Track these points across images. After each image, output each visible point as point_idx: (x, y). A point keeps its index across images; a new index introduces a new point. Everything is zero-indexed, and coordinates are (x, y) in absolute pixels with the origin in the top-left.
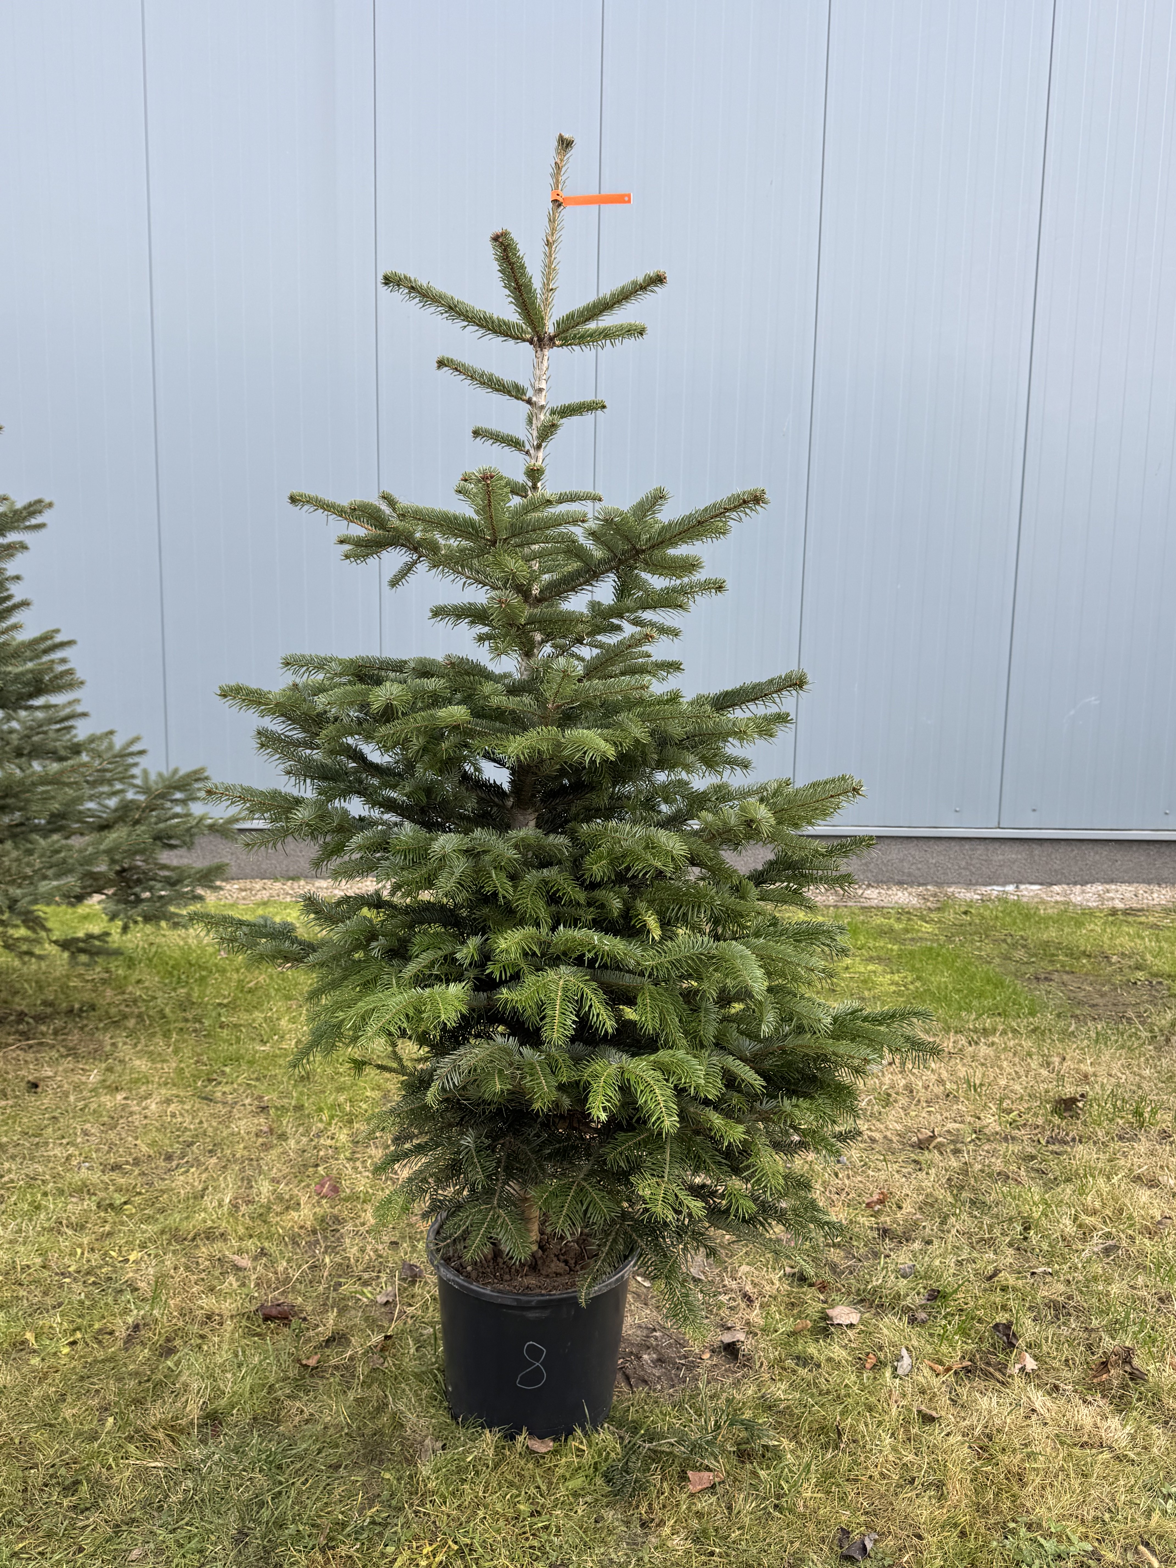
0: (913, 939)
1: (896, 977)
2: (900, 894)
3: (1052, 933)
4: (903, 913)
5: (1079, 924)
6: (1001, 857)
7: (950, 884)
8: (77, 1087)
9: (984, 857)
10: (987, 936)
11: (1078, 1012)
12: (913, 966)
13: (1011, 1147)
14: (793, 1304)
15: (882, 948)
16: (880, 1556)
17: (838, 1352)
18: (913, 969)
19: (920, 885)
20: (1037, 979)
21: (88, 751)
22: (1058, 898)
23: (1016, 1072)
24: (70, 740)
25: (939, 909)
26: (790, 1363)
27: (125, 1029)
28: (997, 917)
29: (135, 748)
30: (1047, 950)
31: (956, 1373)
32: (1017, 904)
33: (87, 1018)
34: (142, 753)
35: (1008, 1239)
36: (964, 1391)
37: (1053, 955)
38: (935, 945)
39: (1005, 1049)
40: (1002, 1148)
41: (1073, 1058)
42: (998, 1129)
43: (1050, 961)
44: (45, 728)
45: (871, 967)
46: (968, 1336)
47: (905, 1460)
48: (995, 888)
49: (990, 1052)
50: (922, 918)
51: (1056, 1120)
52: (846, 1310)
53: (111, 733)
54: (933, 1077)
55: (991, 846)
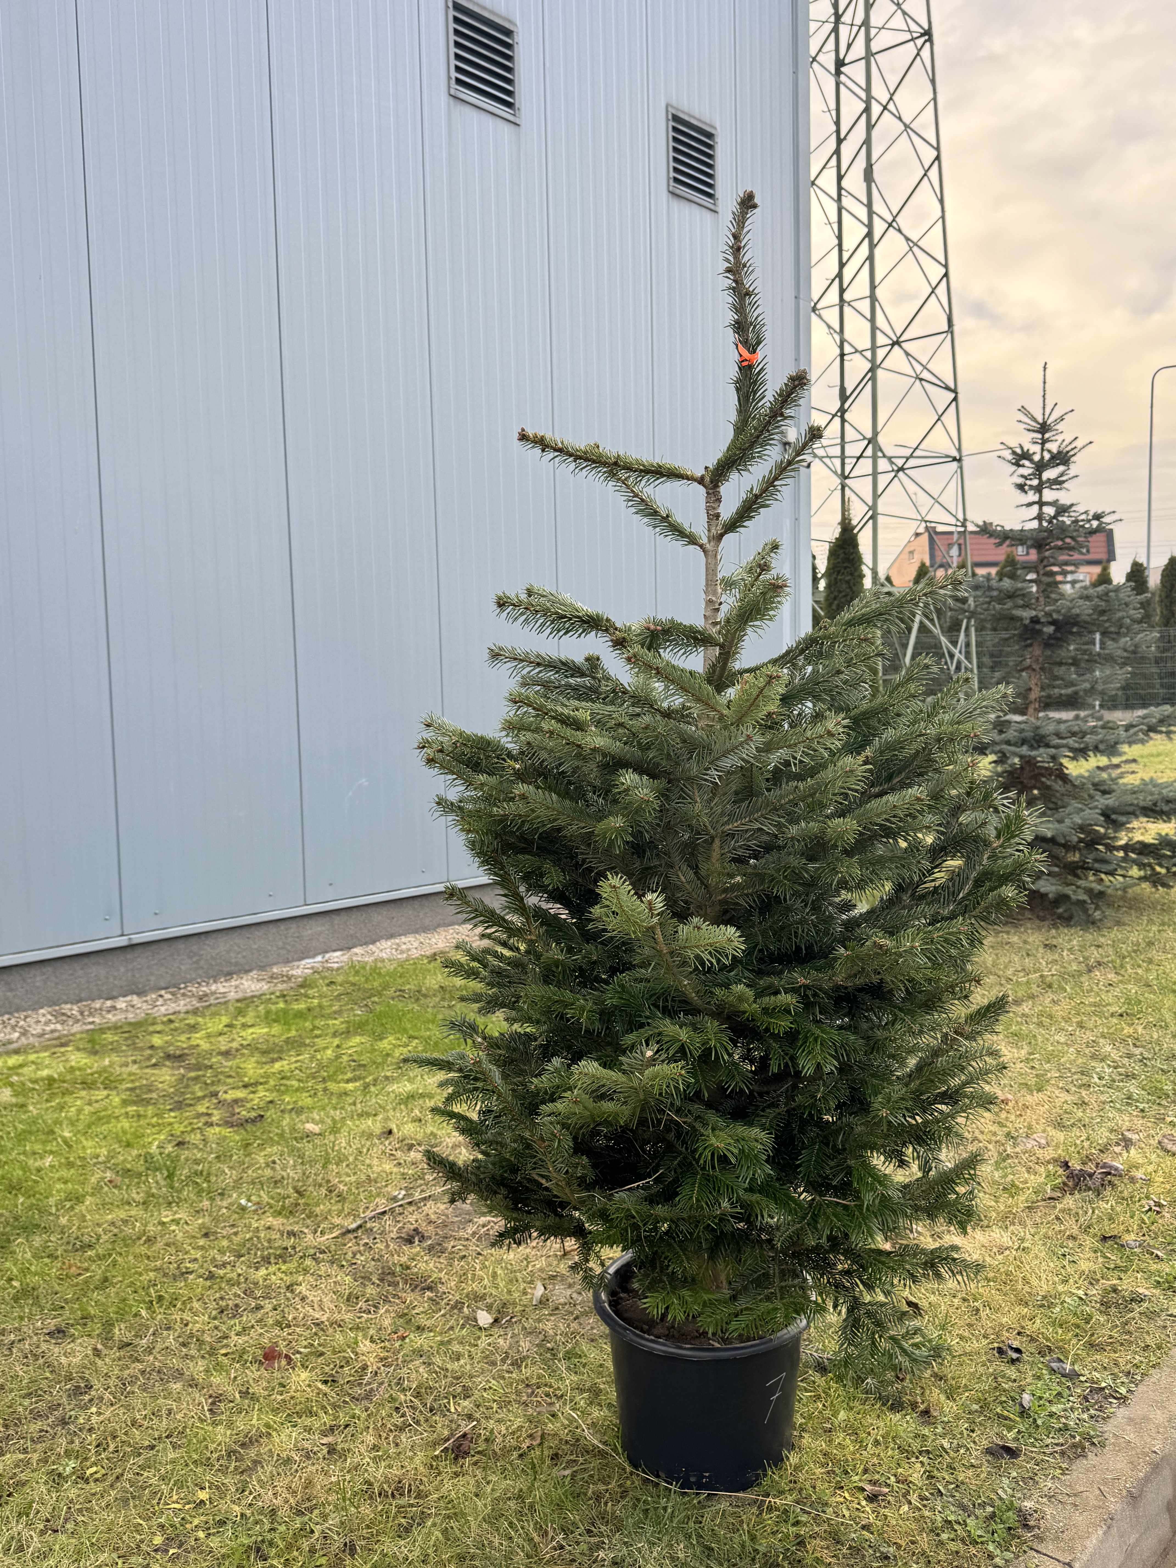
2: (244, 983)
6: (309, 932)
7: (277, 965)
9: (297, 935)
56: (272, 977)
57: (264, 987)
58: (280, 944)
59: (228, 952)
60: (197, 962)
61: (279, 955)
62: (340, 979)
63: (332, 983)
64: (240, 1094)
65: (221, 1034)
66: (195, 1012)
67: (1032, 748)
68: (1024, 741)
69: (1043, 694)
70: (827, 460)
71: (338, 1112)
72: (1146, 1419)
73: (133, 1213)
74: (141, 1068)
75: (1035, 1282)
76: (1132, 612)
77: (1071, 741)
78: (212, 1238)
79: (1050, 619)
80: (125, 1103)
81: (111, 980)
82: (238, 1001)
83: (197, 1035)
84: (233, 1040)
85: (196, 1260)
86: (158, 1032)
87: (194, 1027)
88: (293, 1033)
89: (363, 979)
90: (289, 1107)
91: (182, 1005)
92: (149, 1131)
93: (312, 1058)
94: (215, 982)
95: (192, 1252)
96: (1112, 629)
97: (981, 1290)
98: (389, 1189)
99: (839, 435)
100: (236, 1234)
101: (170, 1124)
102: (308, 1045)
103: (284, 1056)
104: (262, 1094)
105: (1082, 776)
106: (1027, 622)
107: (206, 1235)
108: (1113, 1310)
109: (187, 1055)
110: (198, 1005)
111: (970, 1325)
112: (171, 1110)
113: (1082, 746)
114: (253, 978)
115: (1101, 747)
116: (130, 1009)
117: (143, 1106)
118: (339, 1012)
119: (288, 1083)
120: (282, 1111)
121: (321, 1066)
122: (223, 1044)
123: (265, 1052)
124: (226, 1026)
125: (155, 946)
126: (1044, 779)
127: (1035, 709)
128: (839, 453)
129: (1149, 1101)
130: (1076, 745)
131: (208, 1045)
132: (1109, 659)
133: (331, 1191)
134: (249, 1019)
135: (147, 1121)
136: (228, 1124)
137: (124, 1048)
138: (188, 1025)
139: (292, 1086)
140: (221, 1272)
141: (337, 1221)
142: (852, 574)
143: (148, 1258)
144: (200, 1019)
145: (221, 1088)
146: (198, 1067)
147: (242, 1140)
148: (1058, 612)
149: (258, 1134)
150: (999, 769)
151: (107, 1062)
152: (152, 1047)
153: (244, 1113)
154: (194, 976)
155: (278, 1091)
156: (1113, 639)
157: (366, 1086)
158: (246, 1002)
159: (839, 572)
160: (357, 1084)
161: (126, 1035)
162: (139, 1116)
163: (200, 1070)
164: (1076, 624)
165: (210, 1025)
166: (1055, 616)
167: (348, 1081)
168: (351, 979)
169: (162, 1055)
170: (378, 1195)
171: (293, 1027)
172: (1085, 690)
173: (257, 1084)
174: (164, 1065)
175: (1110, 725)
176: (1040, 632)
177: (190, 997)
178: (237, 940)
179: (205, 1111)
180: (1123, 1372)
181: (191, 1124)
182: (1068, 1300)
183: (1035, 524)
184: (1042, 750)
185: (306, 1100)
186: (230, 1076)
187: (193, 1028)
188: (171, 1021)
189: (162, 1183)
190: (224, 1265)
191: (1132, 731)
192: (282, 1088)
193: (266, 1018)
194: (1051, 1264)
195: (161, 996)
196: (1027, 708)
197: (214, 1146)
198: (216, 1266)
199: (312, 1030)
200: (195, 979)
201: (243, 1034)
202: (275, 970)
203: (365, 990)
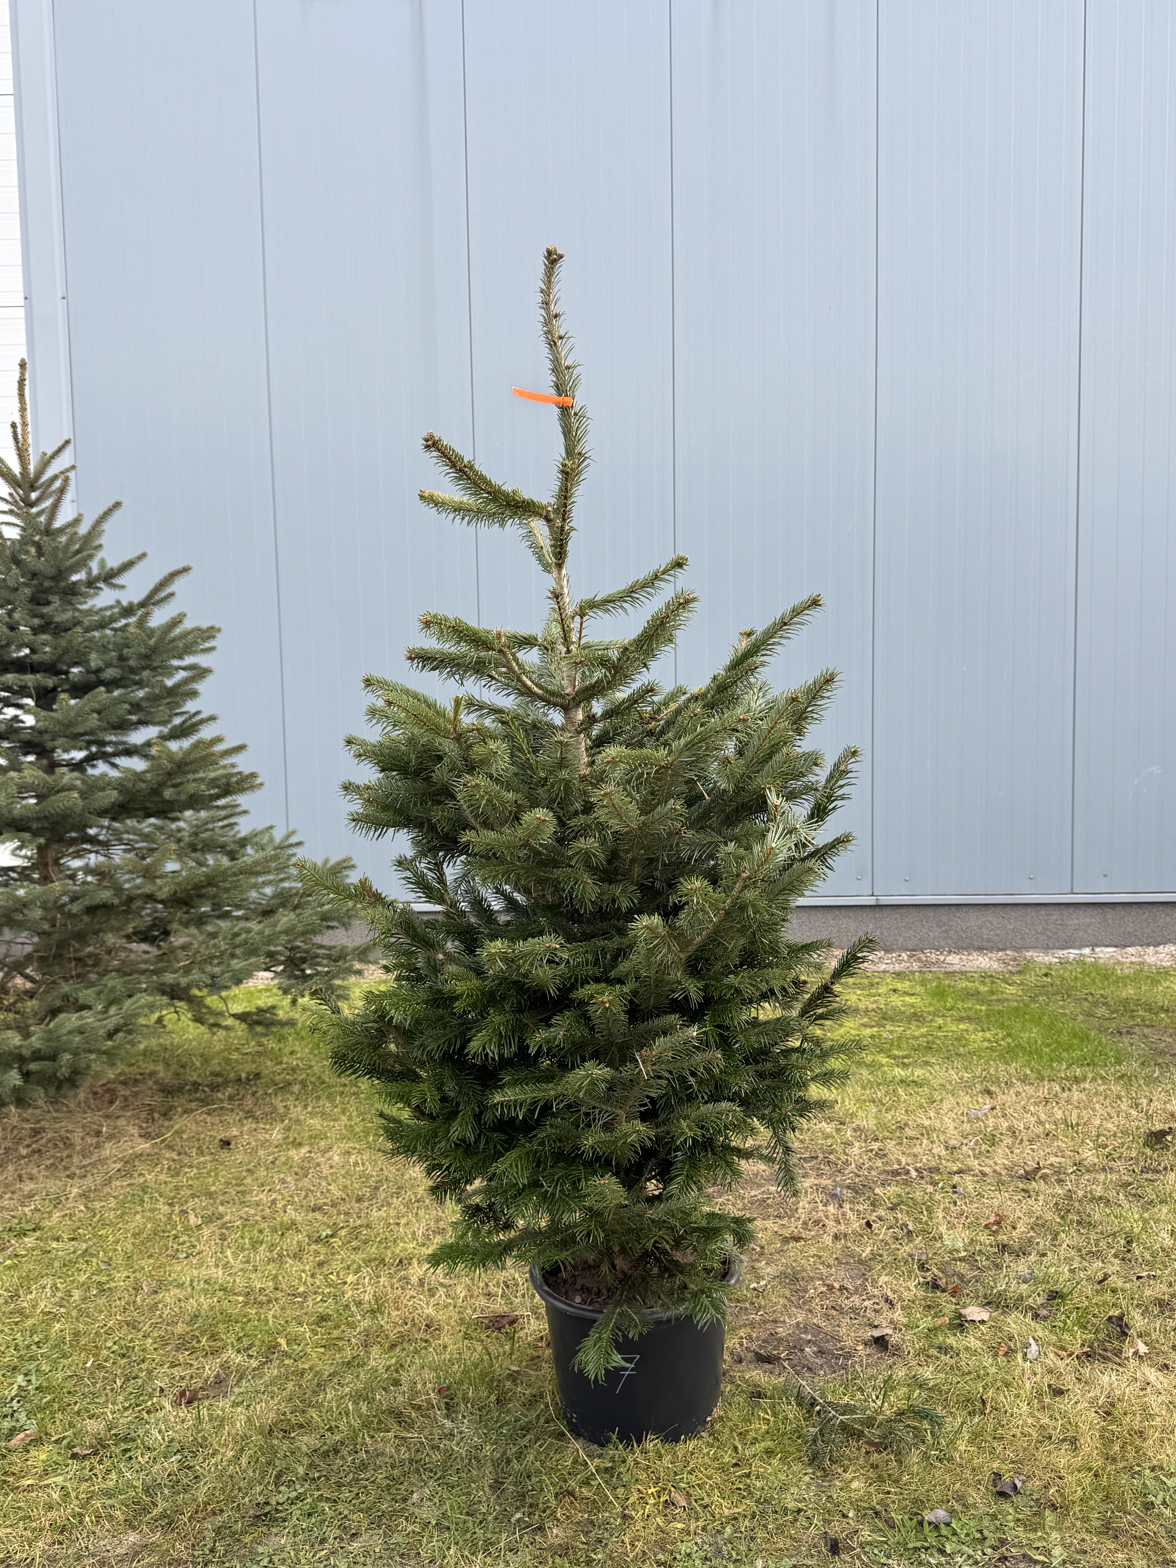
0: (999, 1000)
1: (988, 1035)
2: (981, 959)
3: (1130, 991)
4: (986, 976)
5: (1155, 982)
6: (1075, 922)
7: (1028, 949)
8: (264, 1144)
9: (1060, 922)
10: (1069, 996)
11: (1160, 1061)
12: (1003, 1024)
13: (1109, 1176)
14: (929, 1307)
15: (970, 1009)
16: (1028, 1493)
17: (973, 1342)
18: (1002, 1026)
19: (999, 950)
20: (1120, 1033)
21: (252, 845)
22: (1133, 959)
23: (1108, 1114)
24: (235, 836)
25: (1020, 972)
26: (933, 1352)
27: (292, 1093)
28: (1076, 978)
29: (293, 840)
30: (1126, 1006)
31: (1078, 1357)
32: (1095, 965)
33: (255, 1085)
34: (299, 844)
35: (1113, 1251)
36: (1086, 1371)
37: (1133, 1011)
38: (1021, 1005)
39: (1096, 1094)
40: (1102, 1177)
41: (1159, 1100)
42: (1096, 1160)
43: (1130, 1017)
44: (210, 826)
45: (962, 1026)
46: (1085, 1328)
47: (1042, 1422)
48: (1072, 951)
49: (1083, 1096)
50: (1005, 981)
51: (1148, 1151)
52: (978, 1309)
53: (271, 827)
54: (1033, 1119)
55: (1066, 912)
56: (1015, 960)
58: (1040, 929)
61: (1037, 939)
88: (931, 1008)
94: (958, 953)
114: (995, 956)
125: (903, 910)
178: (990, 917)
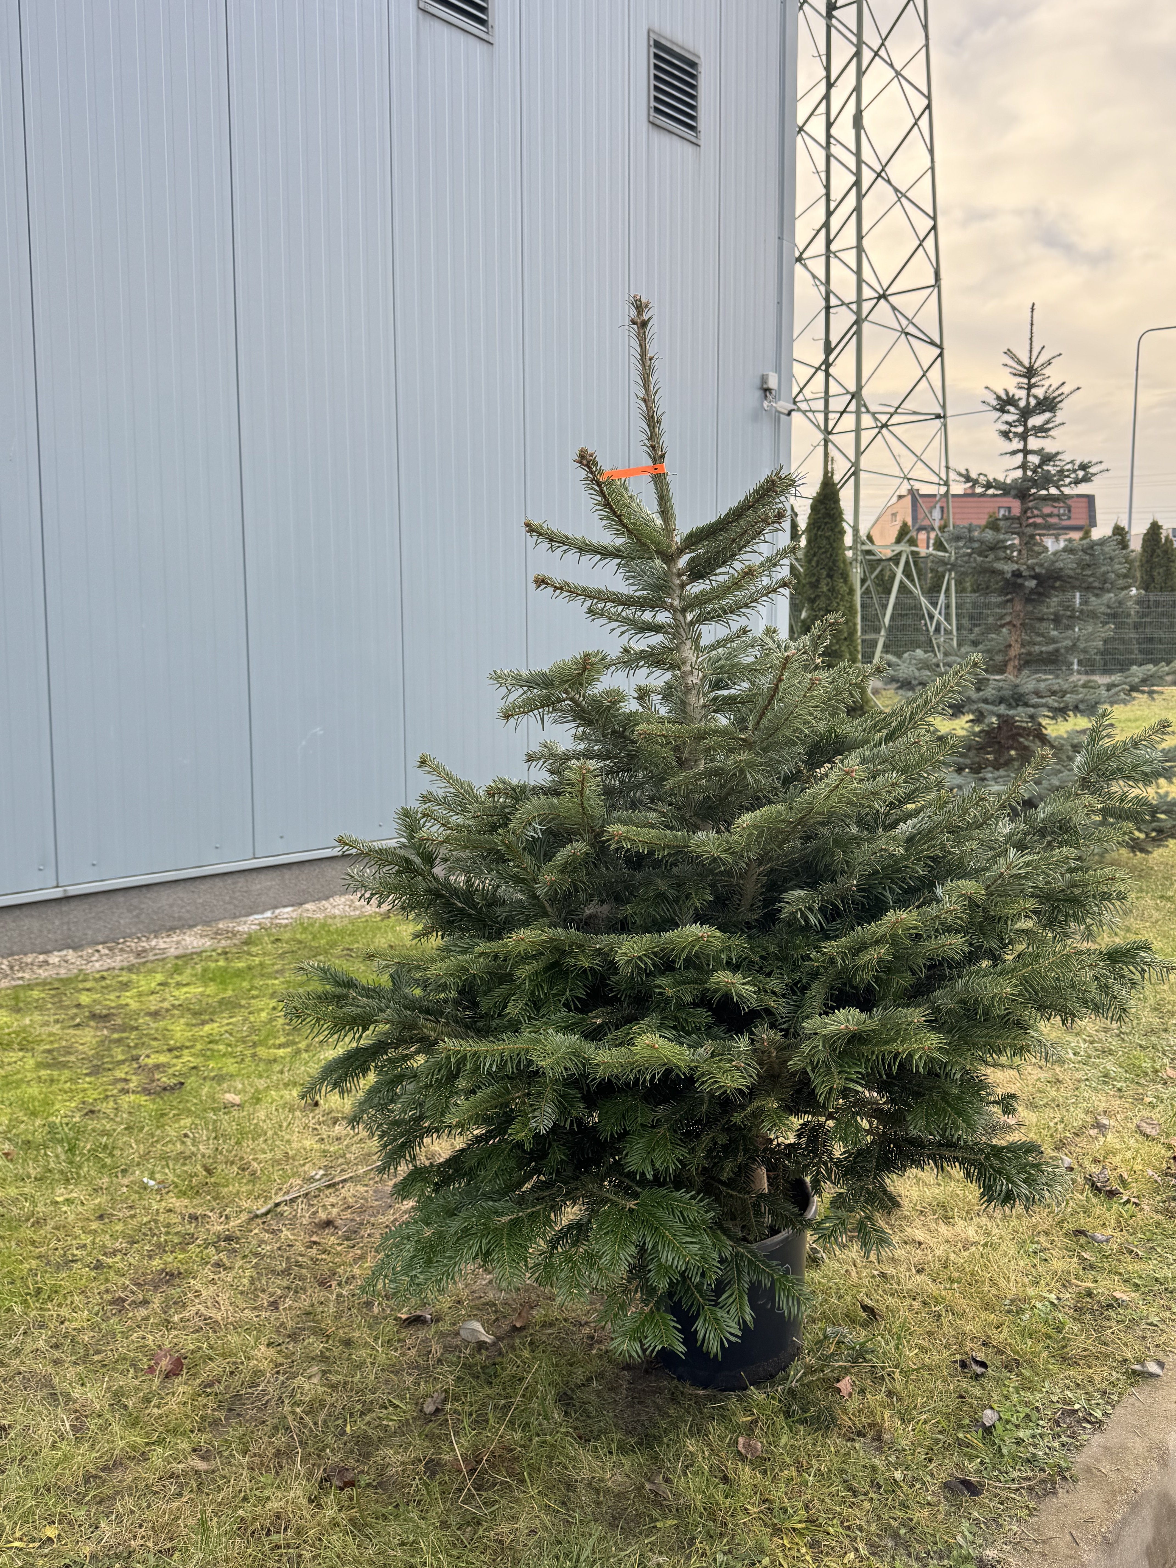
2: (186, 938)
6: (258, 887)
7: (221, 920)
9: (245, 890)
19: (194, 926)
56: (216, 933)
57: (208, 943)
58: (227, 898)
59: (171, 906)
60: (137, 916)
61: (225, 909)
62: (286, 936)
63: (278, 940)
64: (163, 1059)
65: (153, 993)
66: (130, 969)
67: (1010, 706)
68: (1002, 700)
69: (1023, 650)
70: (810, 415)
71: (262, 1081)
72: (1125, 1448)
73: (26, 1190)
74: (63, 1028)
75: (1003, 1283)
76: (1117, 567)
77: (1051, 701)
78: (107, 1220)
79: (1032, 573)
80: (40, 1065)
81: (45, 933)
82: (177, 957)
83: (128, 994)
84: (164, 1000)
85: (85, 1246)
86: (88, 990)
87: (126, 984)
88: (230, 993)
89: (310, 937)
90: (212, 1074)
91: (118, 961)
92: (60, 1098)
93: (245, 1020)
94: (156, 937)
95: (83, 1236)
96: (1096, 584)
97: (943, 1293)
98: (306, 1168)
99: (823, 390)
100: (133, 1217)
101: (84, 1090)
102: (243, 1007)
103: (215, 1018)
104: (188, 1059)
105: (1061, 738)
106: (1009, 576)
107: (101, 1217)
108: (1088, 1316)
109: (114, 1015)
110: (135, 961)
111: (930, 1334)
112: (87, 1075)
113: (1062, 705)
114: (196, 933)
115: (1081, 707)
116: (63, 963)
117: (59, 1069)
118: (281, 972)
119: (216, 1047)
120: (205, 1079)
121: (253, 1030)
122: (153, 1002)
123: (196, 1014)
124: (159, 984)
125: (92, 899)
126: (1022, 740)
127: (1014, 667)
128: (822, 408)
129: (1126, 1079)
130: (1056, 705)
131: (138, 1004)
132: (1093, 615)
133: (243, 1170)
134: (183, 978)
135: (60, 1086)
136: (147, 1092)
137: (50, 1006)
138: (120, 982)
139: (219, 1051)
140: (110, 1260)
141: (245, 1204)
142: (832, 530)
143: (33, 1243)
144: (134, 977)
145: (143, 1052)
146: (123, 1028)
147: (157, 1110)
148: (1041, 565)
149: (175, 1103)
150: (977, 729)
151: (27, 1021)
152: (78, 1006)
153: (164, 1079)
154: (134, 930)
155: (203, 1055)
156: (1097, 595)
157: (298, 1052)
158: (186, 958)
159: (819, 528)
160: (289, 1050)
161: (52, 992)
162: (52, 1081)
163: (124, 1031)
164: (1059, 578)
165: (143, 983)
166: (1037, 570)
167: (280, 1046)
168: (298, 936)
169: (87, 1014)
170: (294, 1175)
171: (230, 987)
172: (1066, 648)
173: (182, 1048)
174: (88, 1026)
175: (1092, 684)
176: (1021, 586)
177: (128, 953)
178: (180, 893)
179: (123, 1076)
180: (1098, 1390)
181: (106, 1090)
182: (1038, 1305)
183: (1019, 473)
184: (1020, 709)
185: (231, 1066)
186: (155, 1039)
187: (125, 986)
188: (103, 978)
189: (63, 1157)
190: (114, 1253)
191: (1113, 691)
192: (209, 1053)
193: (203, 976)
194: (1021, 1263)
195: (98, 951)
196: (1006, 666)
197: (125, 1116)
198: (105, 1254)
199: (249, 990)
200: (135, 934)
201: (176, 993)
202: (221, 926)
203: (311, 948)
